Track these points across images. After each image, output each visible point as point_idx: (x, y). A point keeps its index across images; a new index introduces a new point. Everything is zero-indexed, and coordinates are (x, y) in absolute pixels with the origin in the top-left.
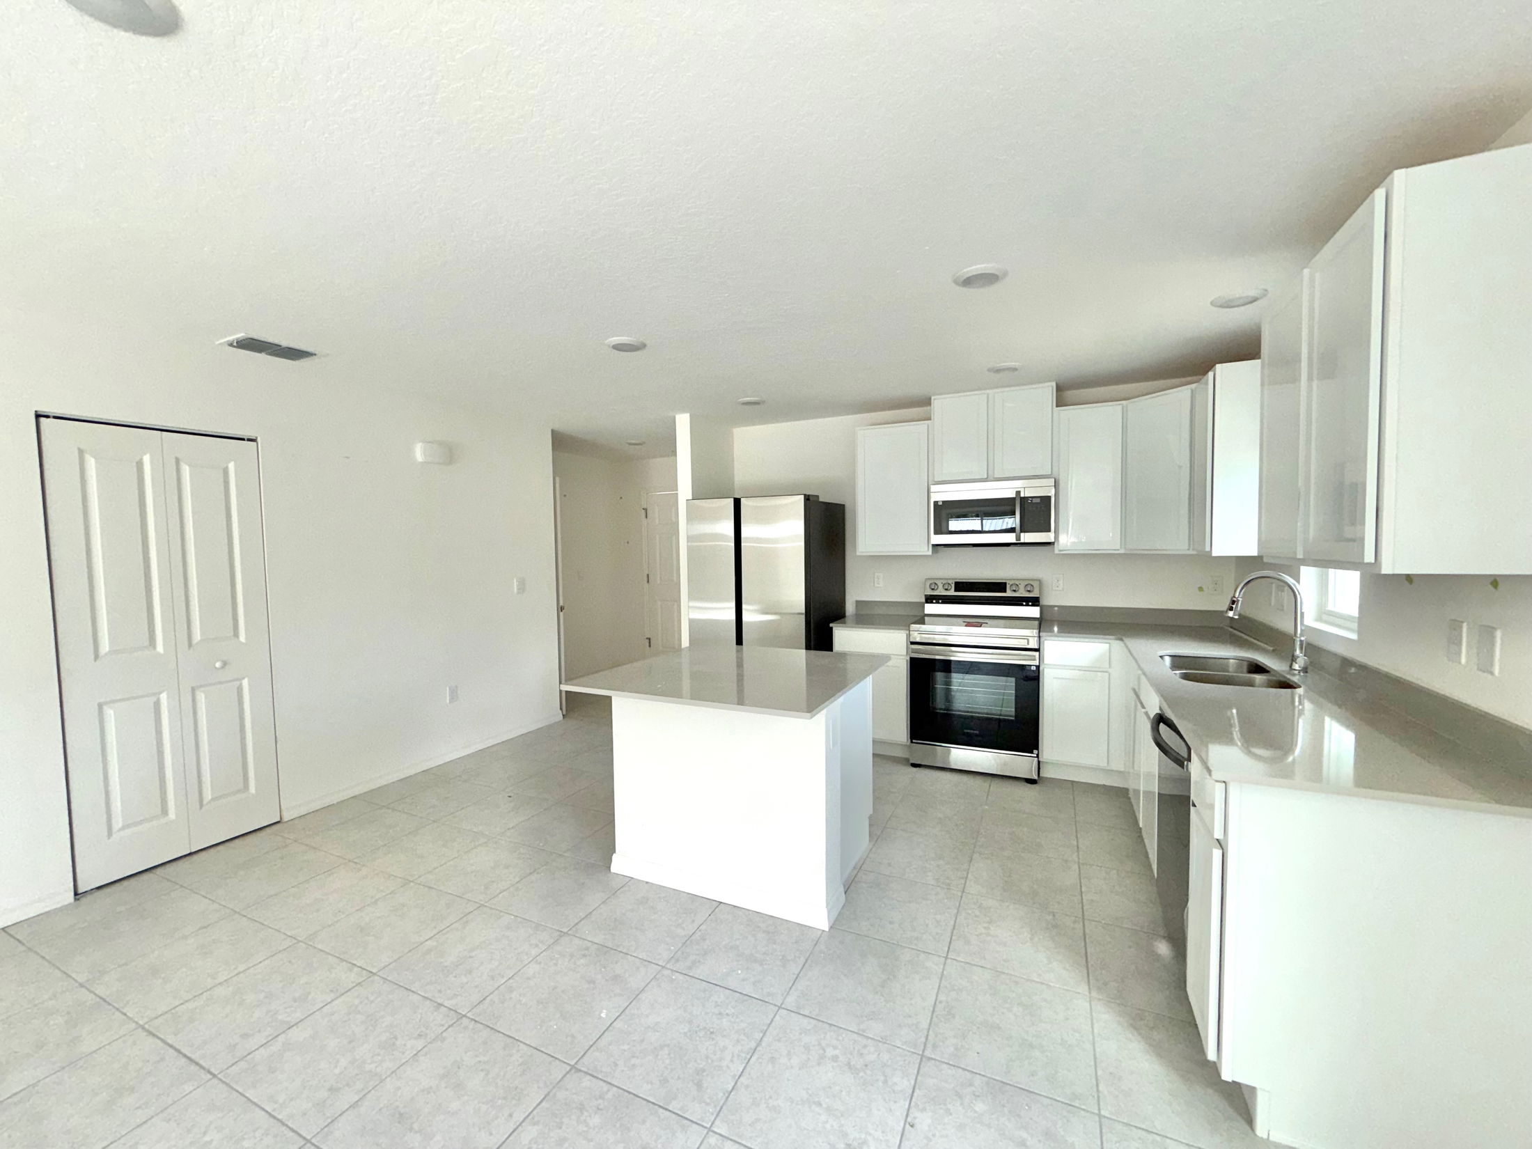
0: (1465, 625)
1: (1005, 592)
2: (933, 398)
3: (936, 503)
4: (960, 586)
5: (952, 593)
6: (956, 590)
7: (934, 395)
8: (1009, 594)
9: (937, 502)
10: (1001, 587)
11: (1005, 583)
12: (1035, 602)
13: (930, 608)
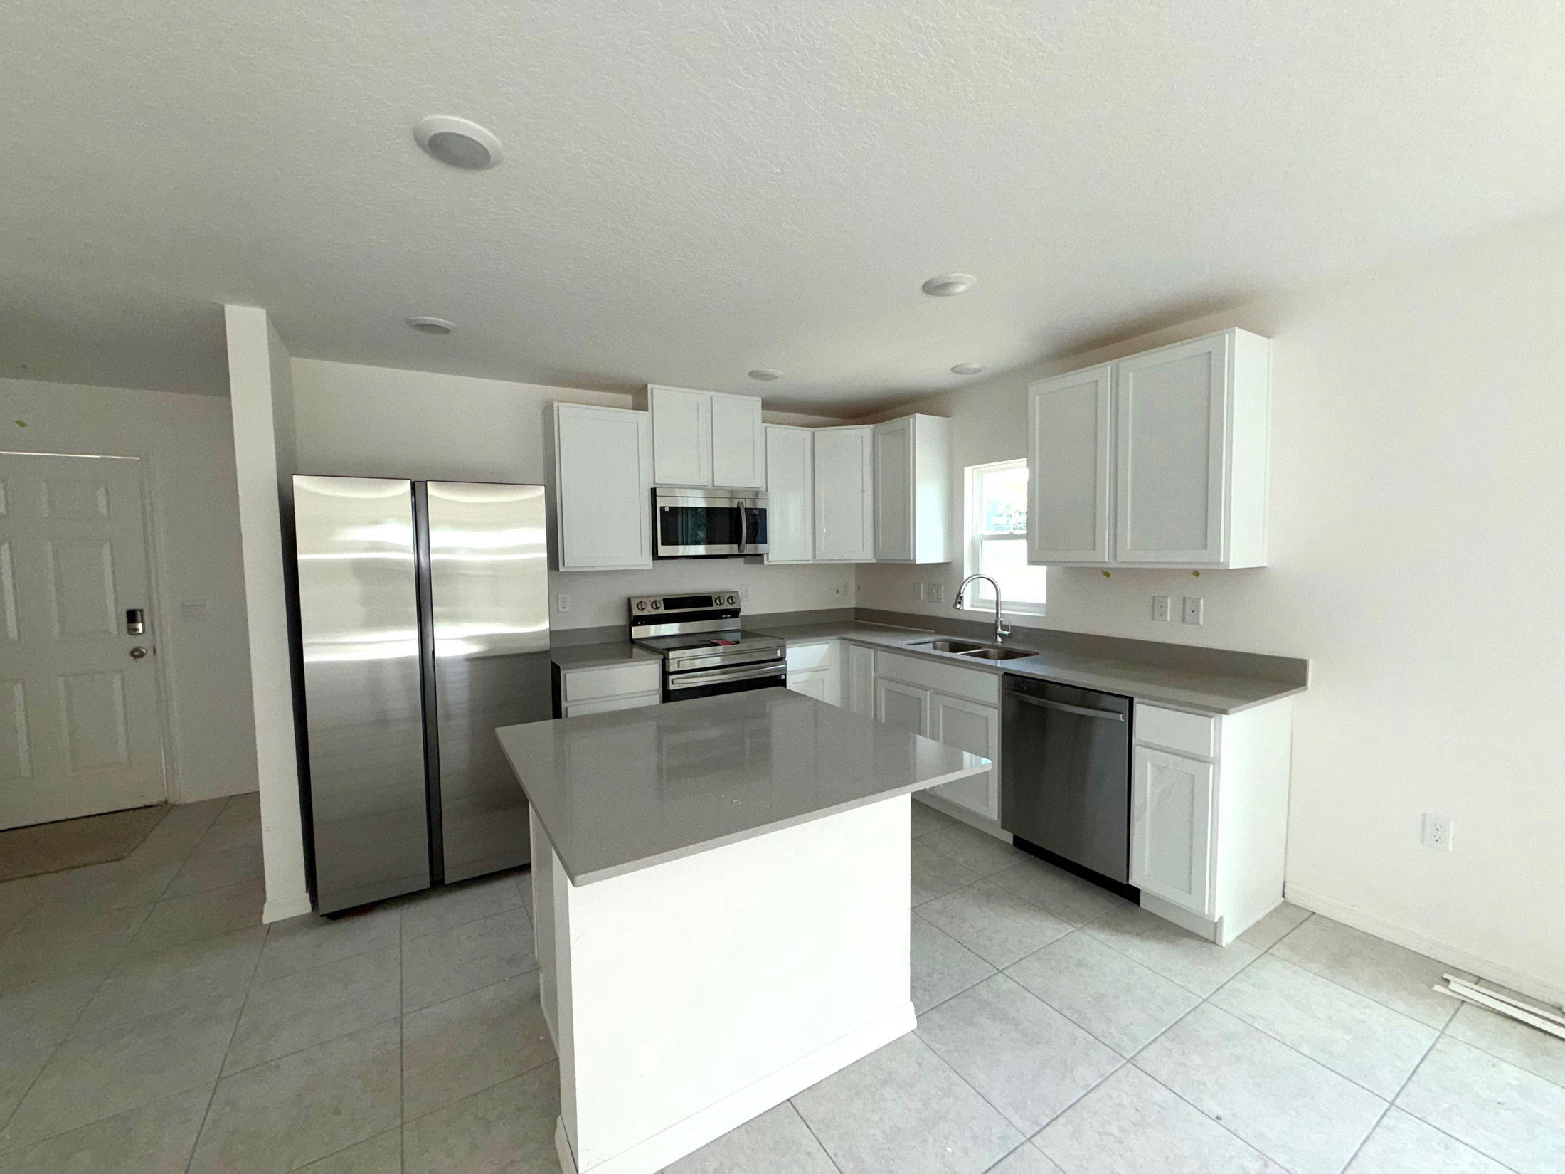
0: (1169, 599)
1: (712, 605)
2: (649, 386)
3: (662, 508)
4: (670, 602)
5: (662, 611)
6: (666, 608)
7: (649, 383)
8: (715, 607)
9: (664, 507)
10: (705, 600)
11: (711, 596)
12: (735, 613)
13: (638, 632)
